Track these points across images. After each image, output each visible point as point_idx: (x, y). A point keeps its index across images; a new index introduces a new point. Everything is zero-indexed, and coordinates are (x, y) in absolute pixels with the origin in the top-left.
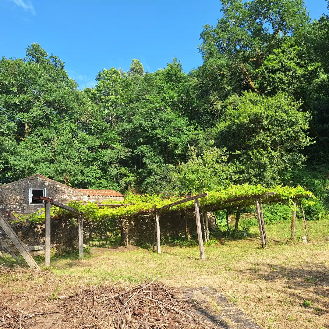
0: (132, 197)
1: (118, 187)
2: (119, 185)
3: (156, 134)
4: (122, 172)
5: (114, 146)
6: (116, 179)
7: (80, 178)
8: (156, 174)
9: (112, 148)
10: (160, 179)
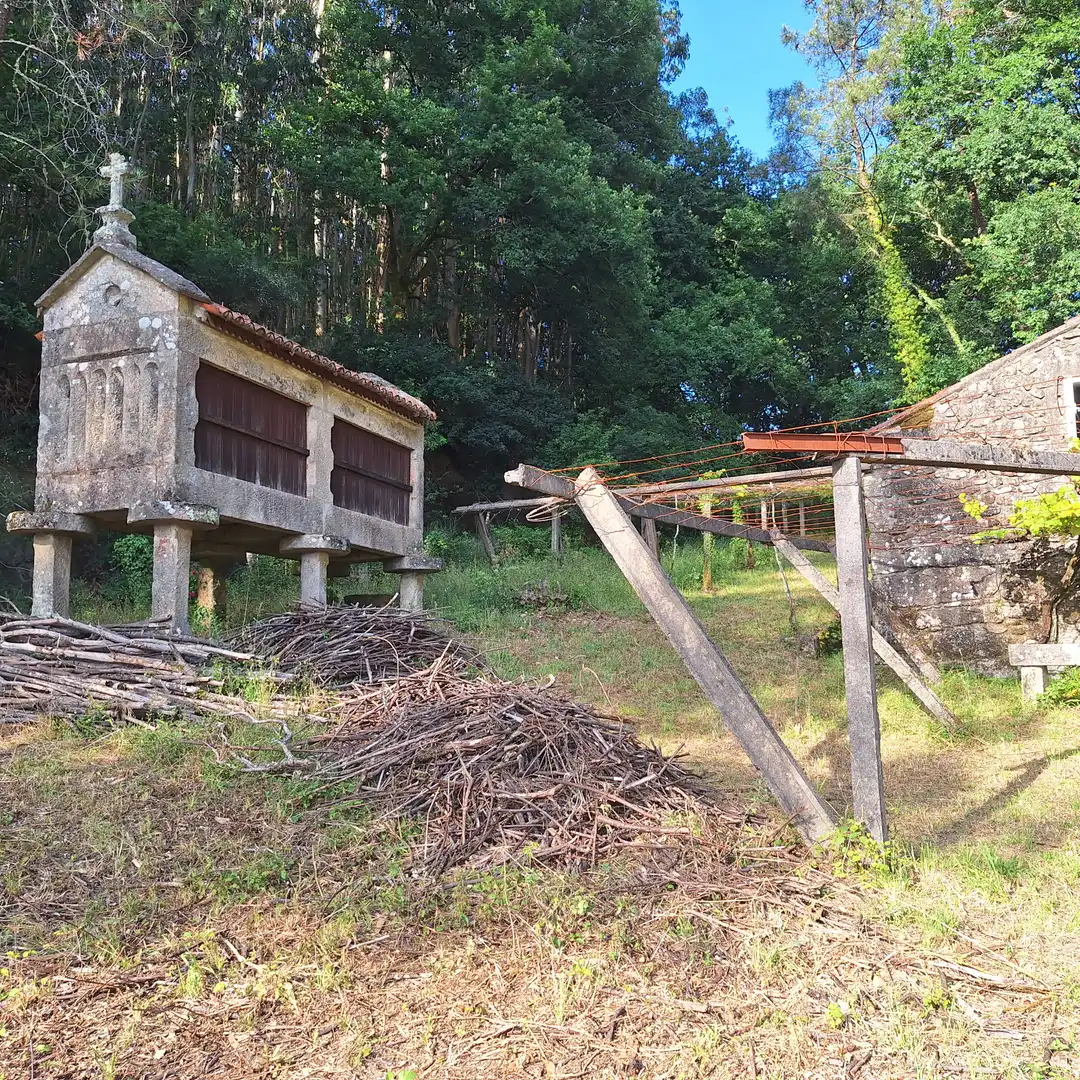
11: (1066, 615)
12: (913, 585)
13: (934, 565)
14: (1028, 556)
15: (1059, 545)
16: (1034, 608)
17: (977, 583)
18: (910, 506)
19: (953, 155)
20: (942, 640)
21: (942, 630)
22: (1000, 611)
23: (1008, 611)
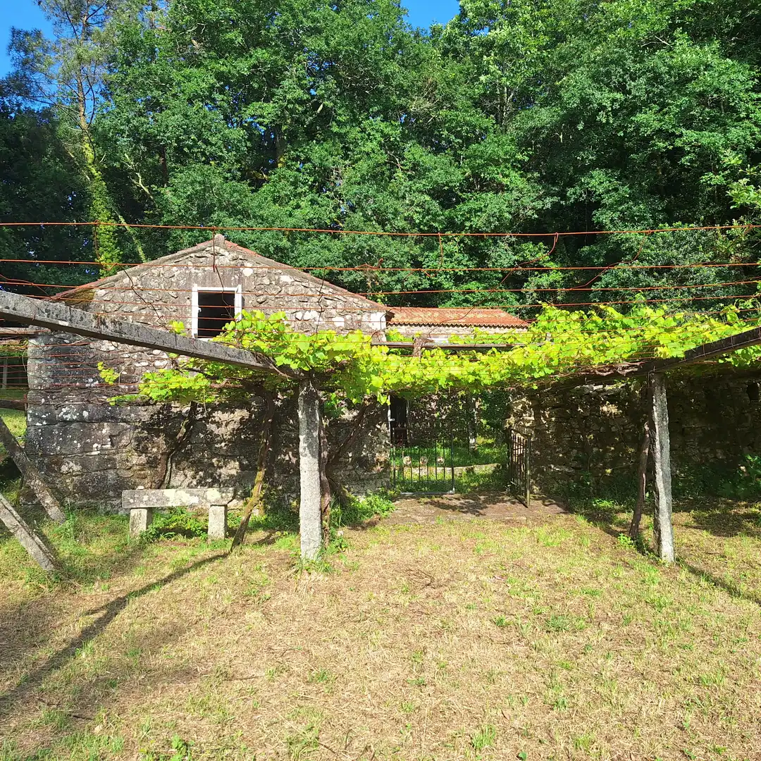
0: (549, 320)
1: (517, 304)
2: (522, 297)
3: (637, 130)
4: (530, 258)
5: (505, 181)
6: (514, 281)
7: (409, 276)
8: (635, 257)
9: (500, 188)
10: (650, 272)
11: (178, 463)
12: (61, 436)
13: (81, 420)
14: (155, 417)
15: (178, 409)
16: (156, 458)
17: (114, 436)
18: (66, 370)
19: (149, 123)
20: (80, 483)
21: (82, 475)
22: (130, 459)
23: (136, 459)
